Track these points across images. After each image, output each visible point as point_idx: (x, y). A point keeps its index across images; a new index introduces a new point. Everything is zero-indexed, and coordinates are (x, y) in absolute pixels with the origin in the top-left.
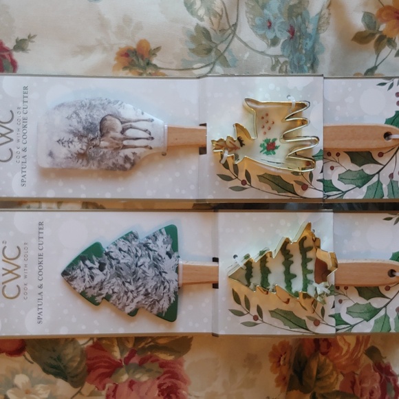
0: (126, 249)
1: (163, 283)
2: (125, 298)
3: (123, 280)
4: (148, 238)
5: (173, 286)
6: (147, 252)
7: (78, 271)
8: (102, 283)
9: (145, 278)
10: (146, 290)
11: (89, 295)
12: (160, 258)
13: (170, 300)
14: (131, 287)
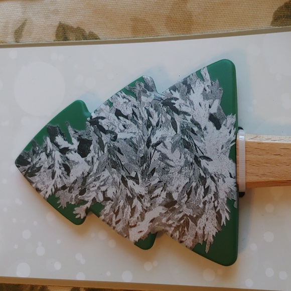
0: (128, 112)
1: (203, 180)
2: (128, 210)
3: (123, 173)
4: (174, 88)
5: (226, 187)
6: (169, 117)
7: (43, 156)
8: (85, 179)
9: (165, 170)
10: (169, 195)
11: (63, 203)
12: (196, 129)
13: (219, 217)
14: (139, 189)
